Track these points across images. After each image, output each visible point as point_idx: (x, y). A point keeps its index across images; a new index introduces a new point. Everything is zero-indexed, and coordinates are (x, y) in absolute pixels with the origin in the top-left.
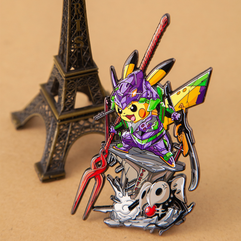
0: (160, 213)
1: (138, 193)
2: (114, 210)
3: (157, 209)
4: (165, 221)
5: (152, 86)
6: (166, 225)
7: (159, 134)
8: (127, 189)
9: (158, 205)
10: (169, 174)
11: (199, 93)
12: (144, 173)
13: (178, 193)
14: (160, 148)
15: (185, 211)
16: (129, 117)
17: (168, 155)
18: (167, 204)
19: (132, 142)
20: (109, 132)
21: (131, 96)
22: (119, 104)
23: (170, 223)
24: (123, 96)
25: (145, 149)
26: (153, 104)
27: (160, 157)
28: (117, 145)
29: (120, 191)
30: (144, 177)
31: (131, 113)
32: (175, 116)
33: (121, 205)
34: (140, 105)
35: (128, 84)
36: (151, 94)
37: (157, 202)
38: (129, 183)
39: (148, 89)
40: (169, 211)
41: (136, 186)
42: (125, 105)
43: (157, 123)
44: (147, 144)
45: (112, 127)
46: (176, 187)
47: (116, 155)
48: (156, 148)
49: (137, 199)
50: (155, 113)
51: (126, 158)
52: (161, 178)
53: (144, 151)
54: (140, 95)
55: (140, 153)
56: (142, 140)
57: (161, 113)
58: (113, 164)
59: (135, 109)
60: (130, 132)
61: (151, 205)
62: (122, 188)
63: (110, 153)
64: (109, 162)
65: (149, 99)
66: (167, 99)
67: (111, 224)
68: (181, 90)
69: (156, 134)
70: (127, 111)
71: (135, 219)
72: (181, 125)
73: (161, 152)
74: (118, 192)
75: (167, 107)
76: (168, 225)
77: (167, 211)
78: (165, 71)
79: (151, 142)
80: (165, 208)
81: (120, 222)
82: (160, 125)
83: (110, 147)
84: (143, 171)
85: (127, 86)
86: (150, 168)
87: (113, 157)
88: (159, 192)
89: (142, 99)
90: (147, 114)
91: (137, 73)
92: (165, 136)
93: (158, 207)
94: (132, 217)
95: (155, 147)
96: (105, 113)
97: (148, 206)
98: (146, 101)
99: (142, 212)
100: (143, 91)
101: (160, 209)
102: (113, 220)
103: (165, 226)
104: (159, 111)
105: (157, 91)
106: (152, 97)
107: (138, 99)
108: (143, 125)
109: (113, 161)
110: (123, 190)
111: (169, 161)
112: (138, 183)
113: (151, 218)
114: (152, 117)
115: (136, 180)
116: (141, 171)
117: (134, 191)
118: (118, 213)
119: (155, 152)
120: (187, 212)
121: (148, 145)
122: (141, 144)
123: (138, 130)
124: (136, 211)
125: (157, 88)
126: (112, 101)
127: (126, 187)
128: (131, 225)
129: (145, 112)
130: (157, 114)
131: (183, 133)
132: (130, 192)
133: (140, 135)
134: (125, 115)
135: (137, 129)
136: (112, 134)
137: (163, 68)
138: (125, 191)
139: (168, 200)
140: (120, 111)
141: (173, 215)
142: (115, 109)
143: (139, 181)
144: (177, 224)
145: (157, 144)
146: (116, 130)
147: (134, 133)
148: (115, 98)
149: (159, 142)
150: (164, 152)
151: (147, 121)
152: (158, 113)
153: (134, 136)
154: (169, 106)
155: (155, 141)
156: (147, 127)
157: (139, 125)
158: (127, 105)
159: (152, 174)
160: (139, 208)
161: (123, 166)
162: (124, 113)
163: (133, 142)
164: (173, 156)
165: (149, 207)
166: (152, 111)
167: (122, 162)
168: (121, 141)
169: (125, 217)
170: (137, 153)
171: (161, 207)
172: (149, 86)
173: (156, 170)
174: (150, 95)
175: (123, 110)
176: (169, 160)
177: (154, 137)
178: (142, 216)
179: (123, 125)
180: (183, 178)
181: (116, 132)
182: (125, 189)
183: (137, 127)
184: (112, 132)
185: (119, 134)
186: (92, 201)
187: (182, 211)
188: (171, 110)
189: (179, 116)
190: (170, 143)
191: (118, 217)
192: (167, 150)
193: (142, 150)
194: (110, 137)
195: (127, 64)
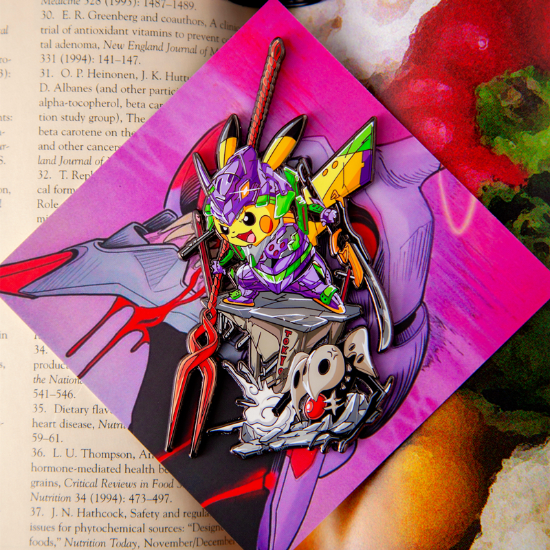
0: (334, 407)
1: (286, 378)
2: (246, 422)
3: (327, 401)
4: (345, 422)
5: (275, 171)
6: (349, 429)
7: (303, 257)
8: (263, 375)
9: (327, 393)
10: (335, 328)
11: (363, 165)
12: (290, 337)
13: (361, 360)
14: (311, 283)
15: (380, 392)
16: (243, 237)
17: (327, 293)
18: (344, 388)
19: (256, 283)
20: (212, 274)
21: (240, 197)
22: (221, 216)
23: (357, 423)
24: (226, 201)
25: (283, 291)
26: (282, 202)
27: (314, 300)
28: (230, 295)
29: (251, 383)
30: (290, 345)
31: (246, 229)
32: (327, 217)
33: (258, 409)
34: (258, 211)
35: (231, 175)
37: (324, 387)
38: (264, 363)
39: (268, 177)
40: (349, 398)
41: (279, 367)
42: (232, 216)
43: (297, 236)
44: (287, 280)
45: (215, 262)
46: (353, 351)
48: (303, 285)
49: (285, 390)
50: (290, 218)
51: (252, 317)
52: (323, 339)
53: (283, 294)
54: (256, 192)
55: (275, 300)
56: (274, 275)
57: (300, 217)
58: (228, 334)
59: (251, 220)
60: (251, 265)
61: (315, 396)
62: (253, 375)
63: (219, 313)
64: (220, 332)
65: (274, 195)
66: (306, 187)
67: (245, 452)
68: (329, 166)
69: (298, 257)
70: (239, 227)
71: (289, 431)
72: (340, 230)
73: (313, 290)
74: (247, 385)
75: (309, 202)
76: (353, 427)
77: (345, 401)
78: (293, 138)
79: (292, 275)
80: (342, 397)
81: (262, 443)
82: (302, 241)
83: (218, 302)
84: (288, 333)
85: (229, 181)
86: (299, 324)
87: (226, 321)
88: (324, 367)
89: (261, 199)
90: (275, 223)
91: (242, 153)
92: (315, 258)
93: (328, 398)
94: (282, 428)
95: (301, 283)
96: (198, 240)
97: (309, 398)
98: (269, 201)
99: (300, 412)
100: (260, 183)
101: (332, 400)
102: (248, 442)
103: (348, 431)
104: (296, 215)
105: (286, 178)
106: (280, 191)
107: (253, 200)
108: (272, 247)
109: (228, 326)
110: (256, 379)
111: (332, 304)
112: (283, 358)
113: (319, 420)
114: (284, 227)
115: (278, 355)
116: (284, 334)
117: (278, 375)
118: (255, 427)
119: (303, 292)
120: (383, 394)
121: (288, 283)
122: (274, 283)
123: (265, 258)
124: (288, 415)
125: (286, 173)
126: (207, 215)
127: (261, 373)
128: (283, 445)
129: (271, 221)
130: (294, 221)
131: (347, 244)
132: (270, 379)
133: (270, 266)
134: (236, 234)
135: (262, 257)
136: (217, 275)
137: (288, 134)
138: (261, 381)
139: (343, 380)
140: (225, 229)
141: (360, 406)
142: (214, 228)
143: (284, 355)
144: (368, 421)
145: (304, 277)
146: (224, 267)
147: (257, 266)
148: (211, 208)
149: (307, 271)
150: (318, 289)
151: (277, 237)
152: (295, 218)
153: (259, 271)
154: (313, 200)
155: (299, 271)
156: (279, 249)
157: (265, 249)
158: (236, 216)
159: (305, 334)
160: (293, 407)
161: (249, 334)
163: (260, 283)
164: (338, 291)
165: (311, 399)
166: (283, 217)
167: (246, 325)
168: (238, 286)
169: (270, 431)
170: (270, 302)
171: (333, 395)
172: (269, 171)
173: (310, 326)
174: (274, 188)
175: (230, 228)
176: (332, 301)
177: (297, 265)
178: (301, 421)
179: (235, 254)
180: (364, 331)
181: (224, 270)
182: (261, 376)
183: (261, 253)
184: (216, 273)
185: (231, 273)
186: (202, 415)
187: (374, 393)
188: (317, 206)
189: (333, 214)
190: (326, 268)
191: (256, 436)
192: (325, 283)
193: (278, 294)
194: (215, 283)
195: (222, 140)
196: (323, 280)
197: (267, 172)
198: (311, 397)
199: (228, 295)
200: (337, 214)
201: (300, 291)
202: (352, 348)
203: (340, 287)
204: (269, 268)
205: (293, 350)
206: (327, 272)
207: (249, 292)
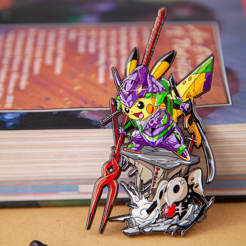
0: (180, 212)
1: (155, 194)
2: (131, 216)
3: (177, 208)
4: (186, 220)
5: (157, 80)
7: (169, 128)
8: (142, 191)
9: (177, 204)
10: (184, 168)
11: (205, 80)
12: (159, 171)
13: (197, 187)
14: (172, 143)
15: (206, 205)
16: (137, 115)
17: (181, 149)
18: (186, 201)
19: (142, 141)
20: (118, 134)
21: (136, 93)
22: (126, 103)
23: (192, 221)
24: (129, 95)
25: (157, 146)
26: (159, 98)
27: (173, 152)
28: (127, 146)
29: (136, 195)
30: (159, 176)
31: (139, 110)
32: (184, 107)
33: (139, 210)
34: (146, 101)
35: (133, 81)
36: (157, 88)
37: (176, 200)
38: (144, 184)
39: (153, 83)
40: (189, 207)
41: (152, 187)
42: (131, 103)
43: (166, 116)
44: (159, 140)
45: (121, 128)
46: (193, 181)
47: (128, 157)
48: (168, 143)
49: (154, 200)
50: (163, 107)
51: (139, 159)
52: (177, 173)
53: (156, 148)
54: (146, 91)
55: (152, 151)
56: (153, 137)
57: (169, 106)
58: (125, 167)
59: (142, 106)
60: (140, 131)
61: (170, 205)
62: (137, 191)
63: (121, 156)
64: (121, 166)
65: (155, 93)
66: (173, 90)
67: (130, 233)
68: (187, 79)
69: (166, 128)
70: (135, 109)
71: (155, 223)
72: (190, 115)
73: (173, 147)
74: (133, 196)
75: (174, 98)
76: (190, 223)
77: (187, 209)
78: (168, 62)
79: (162, 138)
80: (185, 206)
81: (139, 228)
82: (169, 119)
83: (121, 150)
84: (158, 169)
85: (131, 84)
86: (165, 165)
87: (124, 160)
88: (176, 189)
89: (148, 95)
90: (155, 109)
91: (140, 69)
92: (176, 129)
93: (178, 206)
94: (151, 221)
95: (167, 142)
96: (112, 115)
97: (167, 206)
98: (152, 96)
99: (162, 213)
100: (148, 86)
101: (180, 207)
102: (132, 228)
103: (187, 225)
104: (166, 105)
105: (162, 84)
106: (159, 91)
107: (144, 95)
108: (152, 121)
109: (125, 163)
110: (139, 193)
111: (183, 155)
112: (154, 183)
113: (172, 218)
114: (160, 111)
115: (152, 181)
116: (156, 170)
117: (151, 192)
118: (136, 219)
119: (168, 147)
120: (208, 206)
121: (160, 142)
122: (152, 141)
123: (148, 127)
124: (155, 214)
125: (163, 82)
126: (118, 101)
127: (141, 190)
128: (151, 230)
129: (153, 107)
130: (165, 108)
131: (194, 123)
132: (146, 194)
133: (151, 132)
134: (133, 113)
135: (146, 126)
136: (121, 135)
137: (165, 60)
138: (141, 194)
139: (186, 197)
140: (127, 110)
141: (194, 211)
142: (121, 109)
143: (155, 181)
144: (199, 220)
145: (169, 139)
146: (125, 130)
147: (143, 132)
148: (120, 98)
149: (171, 136)
150: (176, 146)
151: (156, 116)
152: (166, 107)
153: (144, 134)
154: (177, 97)
155: (166, 135)
156: (156, 123)
157: (149, 122)
158: (133, 103)
159: (167, 171)
160: (158, 210)
161: (136, 168)
162: (132, 112)
163: (144, 141)
164: (187, 148)
166: (159, 106)
167: (135, 163)
168: (132, 142)
169: (144, 222)
170: (149, 151)
171: (180, 205)
172: (154, 80)
173: (170, 166)
174: (155, 89)
175: (130, 109)
176: (183, 153)
177: (165, 132)
178: (162, 218)
179: (132, 124)
180: (200, 171)
181: (125, 132)
182: (141, 192)
183: (146, 125)
184: (121, 134)
185: (129, 134)
186: (108, 211)
187: (203, 205)
188: (179, 101)
189: (187, 106)
190: (181, 135)
191: (137, 224)
192: (180, 143)
193: (154, 148)
194: (120, 139)
195: (129, 61)
196: (179, 142)
197: (152, 80)
198: (168, 205)
199: (126, 146)
200: (189, 106)
201: (166, 147)
202: (192, 180)
203: (188, 146)
204: (150, 133)
205: (160, 179)
206: (182, 138)
207: (138, 145)
